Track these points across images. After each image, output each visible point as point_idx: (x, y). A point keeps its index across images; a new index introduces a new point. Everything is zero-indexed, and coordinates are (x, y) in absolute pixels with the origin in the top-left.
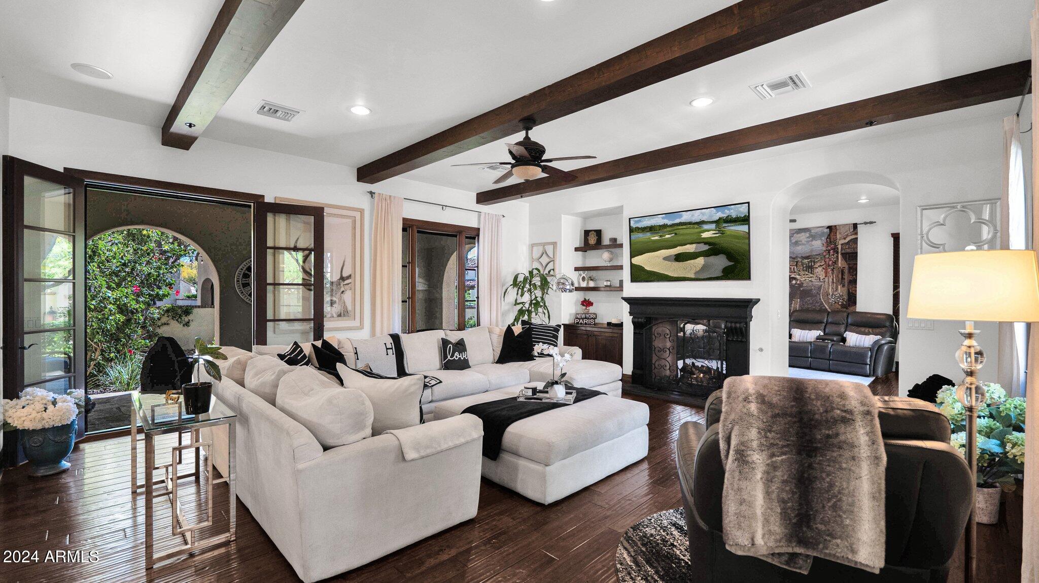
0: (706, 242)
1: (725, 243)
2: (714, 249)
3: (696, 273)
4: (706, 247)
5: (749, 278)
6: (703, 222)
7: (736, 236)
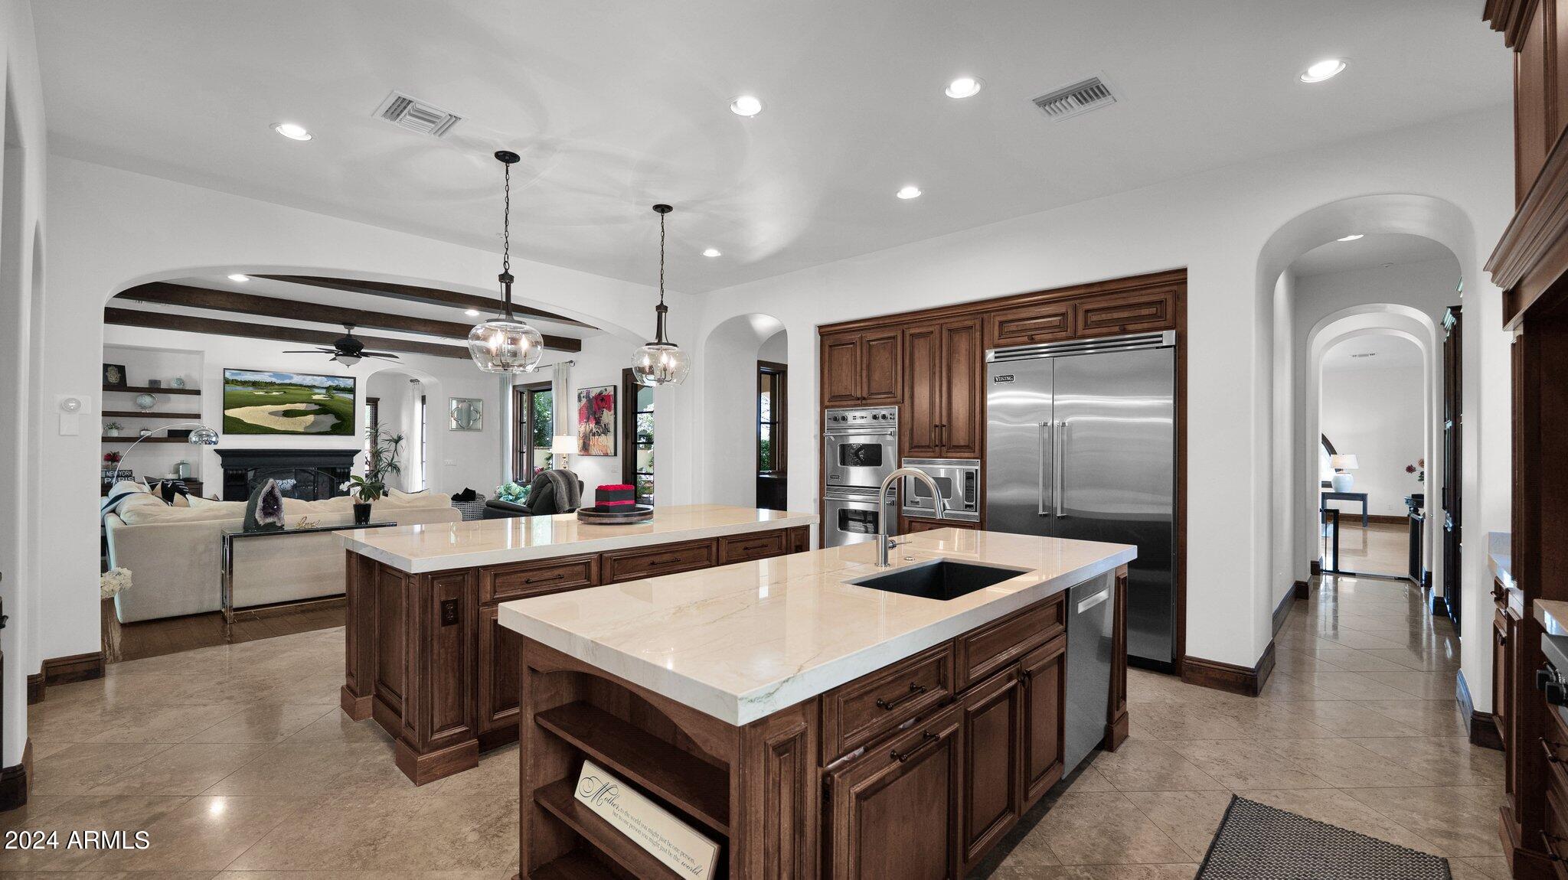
0: (316, 402)
1: (333, 405)
2: (323, 409)
3: (306, 428)
4: (317, 407)
5: (353, 434)
6: (314, 387)
7: (344, 402)
